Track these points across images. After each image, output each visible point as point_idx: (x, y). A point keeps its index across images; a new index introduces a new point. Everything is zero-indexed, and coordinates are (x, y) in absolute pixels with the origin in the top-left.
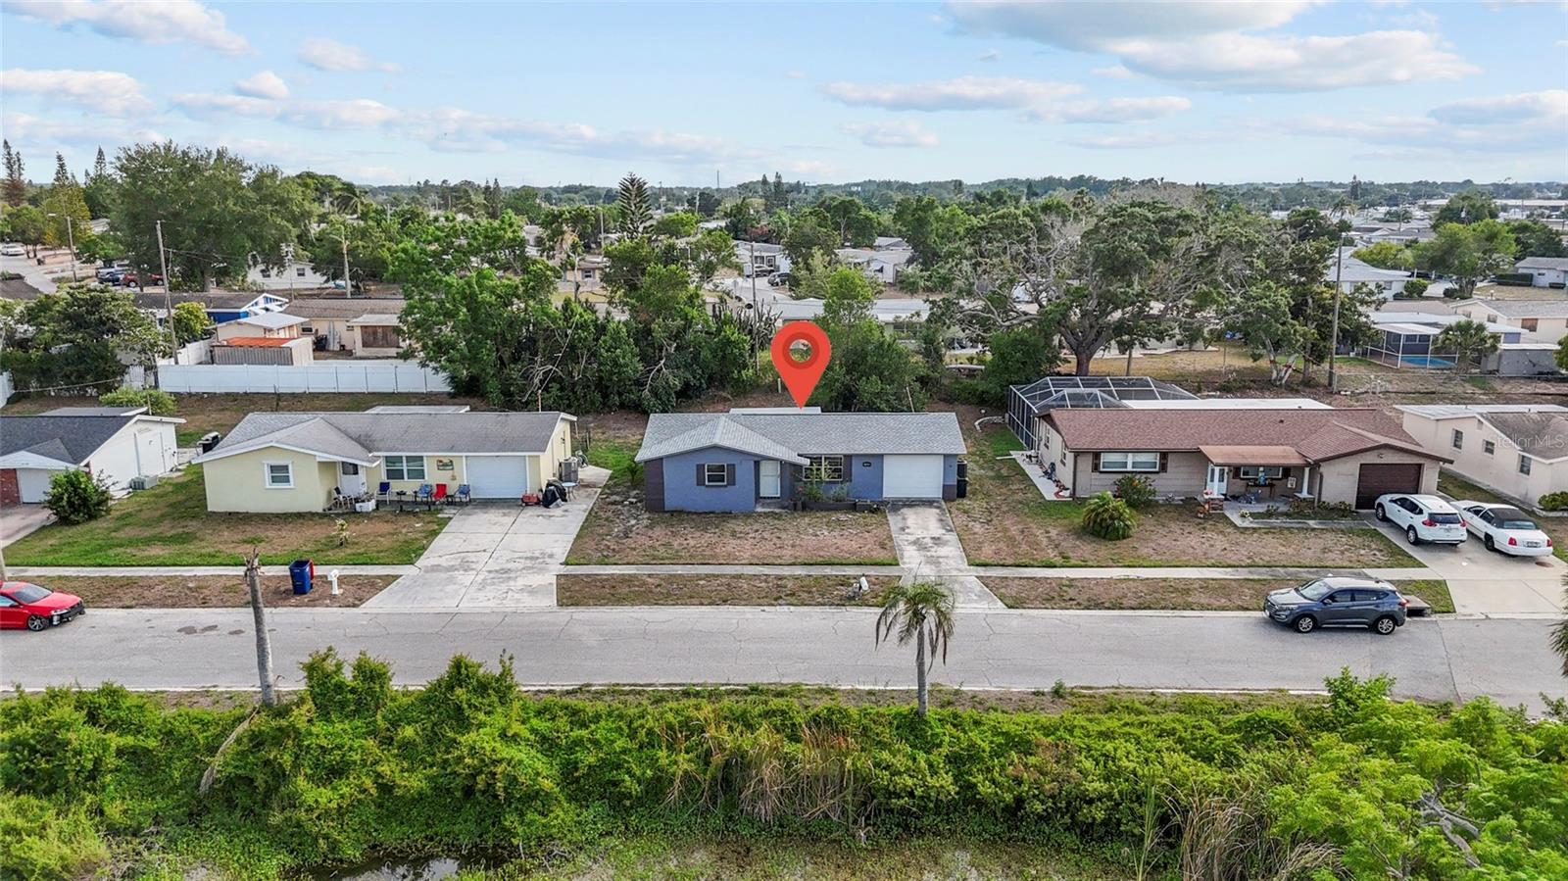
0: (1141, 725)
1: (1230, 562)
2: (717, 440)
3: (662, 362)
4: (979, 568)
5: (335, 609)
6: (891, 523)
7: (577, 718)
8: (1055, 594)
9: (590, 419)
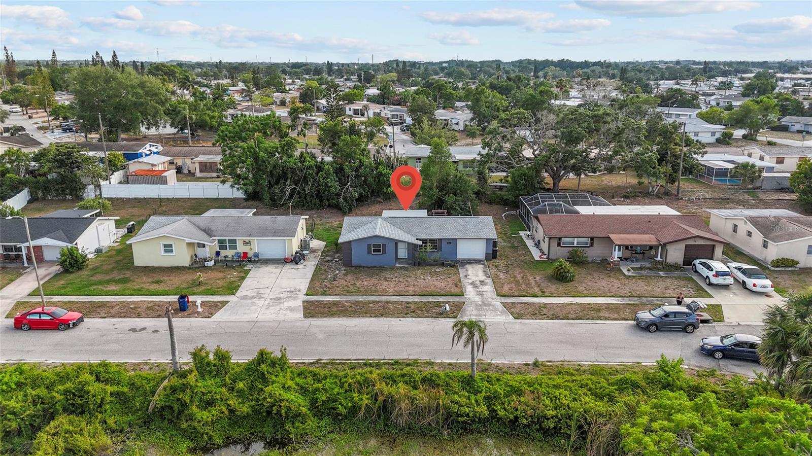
0: (573, 381)
1: (621, 294)
2: (377, 233)
3: (349, 184)
4: (502, 298)
5: (200, 319)
6: (460, 273)
7: (316, 378)
8: (537, 312)
9: (314, 213)
